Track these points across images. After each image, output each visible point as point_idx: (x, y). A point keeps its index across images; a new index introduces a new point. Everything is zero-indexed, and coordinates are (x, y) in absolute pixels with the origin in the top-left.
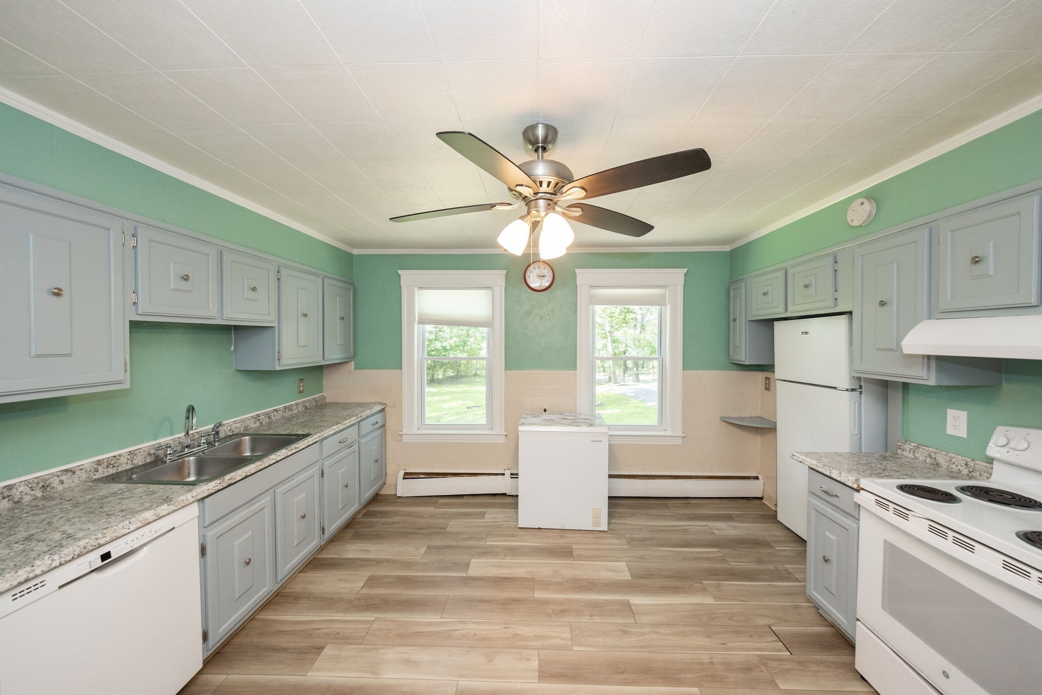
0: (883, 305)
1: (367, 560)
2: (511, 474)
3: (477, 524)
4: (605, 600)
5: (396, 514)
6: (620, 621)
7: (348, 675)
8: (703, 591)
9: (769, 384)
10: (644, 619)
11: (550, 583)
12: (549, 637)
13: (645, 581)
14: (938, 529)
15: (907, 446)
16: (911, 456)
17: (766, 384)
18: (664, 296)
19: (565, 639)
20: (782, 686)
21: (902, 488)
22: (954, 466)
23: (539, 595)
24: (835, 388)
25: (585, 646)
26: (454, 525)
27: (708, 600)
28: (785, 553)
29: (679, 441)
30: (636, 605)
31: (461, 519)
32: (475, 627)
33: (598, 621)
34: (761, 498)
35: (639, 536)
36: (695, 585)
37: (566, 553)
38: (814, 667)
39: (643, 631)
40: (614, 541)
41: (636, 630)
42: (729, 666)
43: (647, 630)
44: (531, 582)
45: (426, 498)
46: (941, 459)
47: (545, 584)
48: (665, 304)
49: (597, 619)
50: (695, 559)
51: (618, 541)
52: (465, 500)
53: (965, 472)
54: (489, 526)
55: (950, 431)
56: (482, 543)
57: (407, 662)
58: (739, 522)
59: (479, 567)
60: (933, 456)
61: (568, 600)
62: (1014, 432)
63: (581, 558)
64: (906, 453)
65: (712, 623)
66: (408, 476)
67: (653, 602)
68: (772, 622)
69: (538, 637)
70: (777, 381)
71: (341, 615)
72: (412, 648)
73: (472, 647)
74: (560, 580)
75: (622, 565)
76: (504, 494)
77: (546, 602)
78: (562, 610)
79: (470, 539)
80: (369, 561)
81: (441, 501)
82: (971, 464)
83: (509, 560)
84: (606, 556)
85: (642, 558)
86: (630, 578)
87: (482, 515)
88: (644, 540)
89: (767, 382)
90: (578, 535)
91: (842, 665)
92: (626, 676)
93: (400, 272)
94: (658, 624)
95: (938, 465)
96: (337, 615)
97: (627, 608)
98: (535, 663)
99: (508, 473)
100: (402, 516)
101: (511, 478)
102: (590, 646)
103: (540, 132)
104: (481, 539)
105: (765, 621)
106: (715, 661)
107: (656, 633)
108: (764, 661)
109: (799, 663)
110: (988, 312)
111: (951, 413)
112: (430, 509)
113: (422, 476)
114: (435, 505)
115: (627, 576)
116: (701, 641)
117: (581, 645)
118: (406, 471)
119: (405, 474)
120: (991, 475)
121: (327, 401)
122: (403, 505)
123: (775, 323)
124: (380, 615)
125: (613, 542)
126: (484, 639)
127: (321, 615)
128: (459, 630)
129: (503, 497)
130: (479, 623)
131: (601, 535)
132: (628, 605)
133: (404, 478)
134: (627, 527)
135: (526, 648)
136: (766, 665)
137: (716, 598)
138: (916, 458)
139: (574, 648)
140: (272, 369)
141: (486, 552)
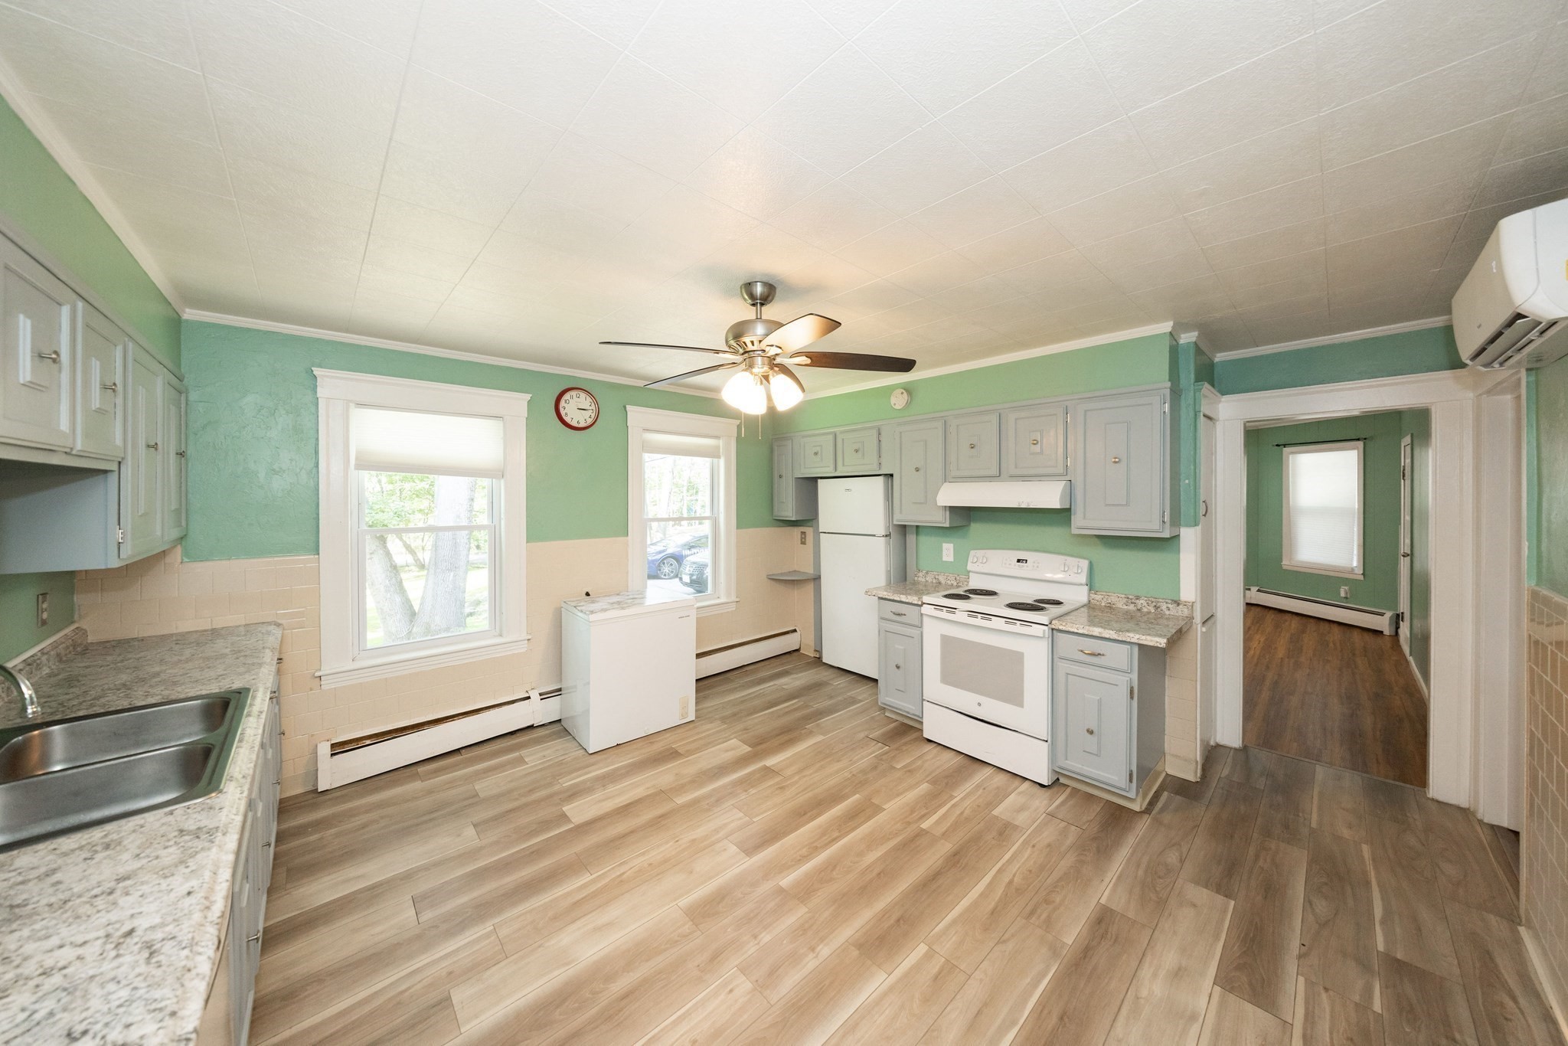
0: (918, 471)
1: (374, 888)
2: (541, 694)
3: (524, 773)
4: (746, 774)
5: (351, 814)
6: (771, 782)
7: (529, 989)
8: (811, 733)
9: (805, 538)
10: (789, 772)
11: (683, 786)
12: (725, 825)
13: (763, 746)
14: (973, 613)
15: (921, 574)
16: (923, 580)
17: (802, 538)
18: (718, 448)
19: (741, 819)
20: (899, 766)
21: (946, 596)
22: (949, 582)
23: (681, 800)
24: (874, 536)
25: (762, 813)
26: (485, 787)
27: (820, 738)
28: (841, 686)
29: (732, 608)
30: (773, 766)
31: (493, 775)
32: (642, 859)
33: (754, 792)
34: (797, 650)
35: (728, 712)
36: (803, 732)
37: (672, 754)
38: (904, 748)
39: (794, 780)
40: (709, 726)
41: (789, 782)
42: (863, 772)
43: (796, 778)
44: (662, 795)
45: (391, 774)
46: (942, 579)
47: (680, 789)
48: (719, 457)
49: (753, 791)
50: (787, 713)
51: (712, 724)
52: (466, 755)
53: (955, 584)
54: (541, 770)
55: (945, 559)
56: (556, 788)
57: (598, 929)
58: (796, 673)
59: (579, 811)
60: (937, 577)
61: (714, 790)
62: (980, 553)
63: (690, 753)
64: (920, 579)
65: (834, 751)
66: (339, 748)
67: (784, 758)
68: (866, 733)
69: (715, 830)
70: (821, 534)
71: (423, 957)
72: (590, 915)
73: (658, 875)
74: (689, 779)
75: (734, 742)
76: (531, 727)
77: (695, 802)
78: (719, 798)
79: (531, 791)
80: (382, 885)
81: (421, 769)
82: (958, 578)
83: (612, 789)
84: (716, 740)
85: (746, 729)
86: (750, 749)
87: (521, 761)
88: (734, 715)
89: (803, 536)
90: (668, 735)
91: (916, 740)
92: (809, 814)
93: (317, 371)
94: (801, 771)
95: (940, 583)
96: (413, 963)
97: (768, 772)
98: (734, 849)
99: (535, 695)
100: (366, 812)
101: (541, 699)
102: (765, 812)
103: (759, 289)
104: (551, 784)
105: (862, 735)
106: (854, 773)
107: (804, 776)
108: (879, 758)
109: (897, 749)
110: (977, 479)
111: (945, 546)
112: (416, 786)
113: (368, 742)
114: (416, 777)
115: (747, 749)
116: (837, 766)
117: (758, 815)
118: (332, 742)
119: (333, 746)
120: (968, 582)
121: (91, 639)
122: (344, 799)
123: (819, 480)
124: (496, 920)
125: (710, 728)
126: (666, 861)
127: (387, 975)
128: (627, 871)
129: (529, 732)
130: (643, 854)
131: (691, 726)
132: (766, 768)
133: (332, 755)
134: (710, 709)
135: (714, 843)
136: (881, 760)
137: (822, 734)
138: (927, 581)
139: (755, 820)
140: (103, 567)
141: (573, 794)
